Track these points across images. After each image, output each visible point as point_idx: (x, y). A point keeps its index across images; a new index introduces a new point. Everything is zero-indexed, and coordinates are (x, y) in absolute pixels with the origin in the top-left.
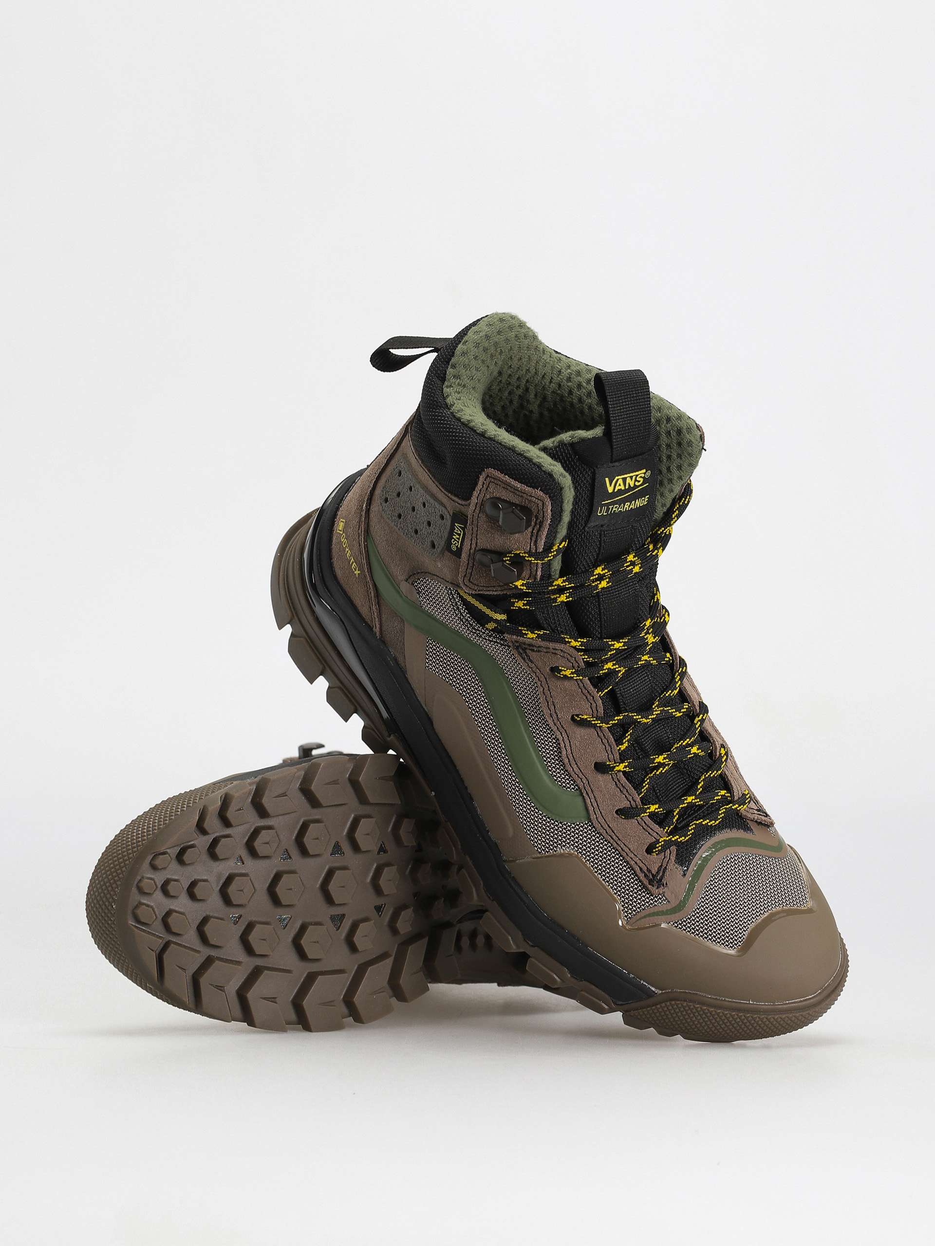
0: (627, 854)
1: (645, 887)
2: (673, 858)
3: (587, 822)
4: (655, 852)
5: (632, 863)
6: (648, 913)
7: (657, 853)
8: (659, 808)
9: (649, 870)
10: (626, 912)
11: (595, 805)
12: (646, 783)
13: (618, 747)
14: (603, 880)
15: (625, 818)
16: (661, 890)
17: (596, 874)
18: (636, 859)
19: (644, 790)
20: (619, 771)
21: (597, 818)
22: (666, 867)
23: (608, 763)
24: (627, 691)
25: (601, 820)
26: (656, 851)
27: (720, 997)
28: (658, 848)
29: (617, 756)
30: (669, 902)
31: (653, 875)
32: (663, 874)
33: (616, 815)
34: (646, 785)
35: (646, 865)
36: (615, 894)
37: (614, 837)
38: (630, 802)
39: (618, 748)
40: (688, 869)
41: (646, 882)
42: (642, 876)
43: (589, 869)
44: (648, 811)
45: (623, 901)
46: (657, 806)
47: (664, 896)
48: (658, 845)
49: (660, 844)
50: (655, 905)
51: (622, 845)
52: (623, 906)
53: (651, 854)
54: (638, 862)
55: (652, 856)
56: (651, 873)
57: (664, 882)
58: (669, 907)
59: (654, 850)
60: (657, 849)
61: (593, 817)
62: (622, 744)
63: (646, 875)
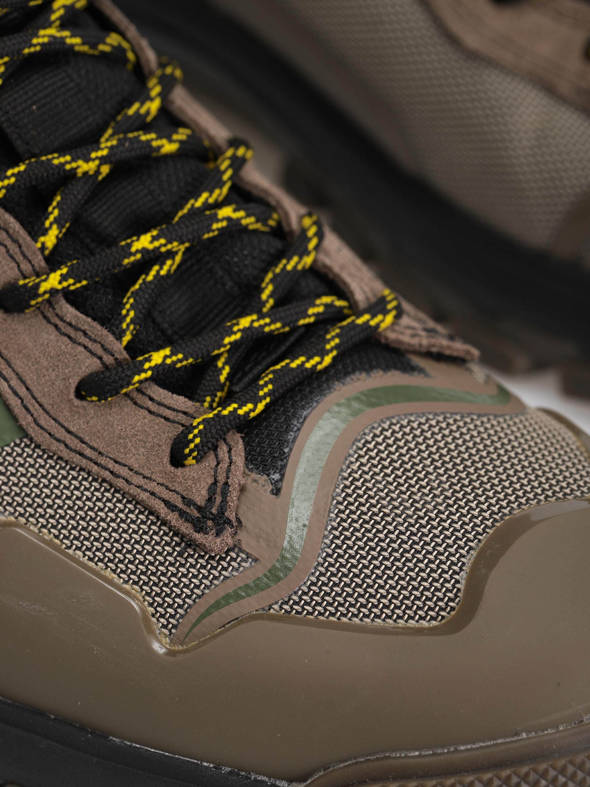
0: (127, 481)
1: (191, 544)
2: (239, 460)
3: (18, 442)
4: (189, 454)
5: (144, 496)
6: (212, 602)
7: (195, 454)
8: (173, 353)
9: (188, 502)
10: (162, 616)
11: (22, 391)
12: (128, 306)
13: (36, 241)
14: (90, 559)
15: (99, 400)
16: (227, 538)
17: (71, 552)
18: (151, 486)
19: (128, 325)
20: (53, 292)
21: (35, 420)
22: (226, 484)
23: (21, 282)
24: (23, 111)
25: (44, 420)
26: (192, 451)
27: (443, 747)
28: (192, 441)
29: (40, 262)
30: (256, 560)
31: (199, 509)
32: (224, 501)
33: (77, 402)
34: (128, 311)
35: (178, 493)
36: (126, 582)
37: (88, 452)
38: (100, 358)
39: (39, 245)
40: (283, 476)
41: (186, 528)
42: (173, 518)
43: (49, 543)
44: (147, 365)
45: (148, 594)
46: (167, 351)
47: (241, 550)
48: (191, 436)
49: (196, 431)
50: (226, 578)
51: (111, 465)
52: (151, 605)
53: (183, 466)
54: (158, 490)
55: (187, 470)
56: (195, 504)
57: (230, 515)
58: (260, 571)
59: (187, 451)
60: (192, 446)
61: (26, 420)
62: (45, 232)
63: (182, 514)
